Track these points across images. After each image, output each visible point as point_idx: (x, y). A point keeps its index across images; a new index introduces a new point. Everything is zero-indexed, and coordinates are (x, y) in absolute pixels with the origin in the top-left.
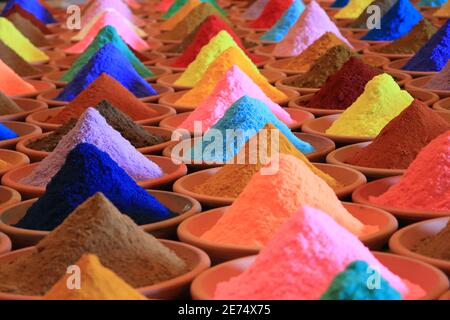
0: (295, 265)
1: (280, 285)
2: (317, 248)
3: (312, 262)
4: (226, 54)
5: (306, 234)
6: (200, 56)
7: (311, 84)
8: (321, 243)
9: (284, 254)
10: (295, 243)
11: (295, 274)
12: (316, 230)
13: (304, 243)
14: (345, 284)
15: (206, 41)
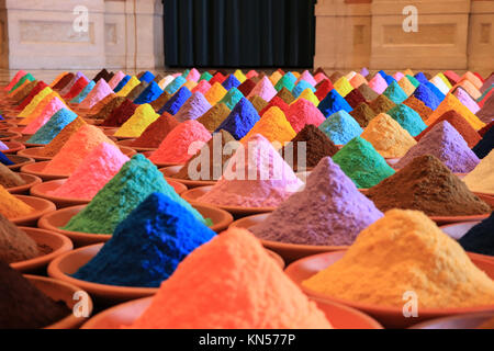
0: (97, 175)
1: (87, 186)
2: (111, 165)
3: (107, 173)
4: (50, 95)
5: (104, 158)
6: (33, 100)
7: (102, 118)
8: (113, 162)
9: (90, 169)
10: (97, 163)
11: (96, 180)
12: (110, 156)
13: (103, 162)
14: (130, 166)
15: (37, 93)
